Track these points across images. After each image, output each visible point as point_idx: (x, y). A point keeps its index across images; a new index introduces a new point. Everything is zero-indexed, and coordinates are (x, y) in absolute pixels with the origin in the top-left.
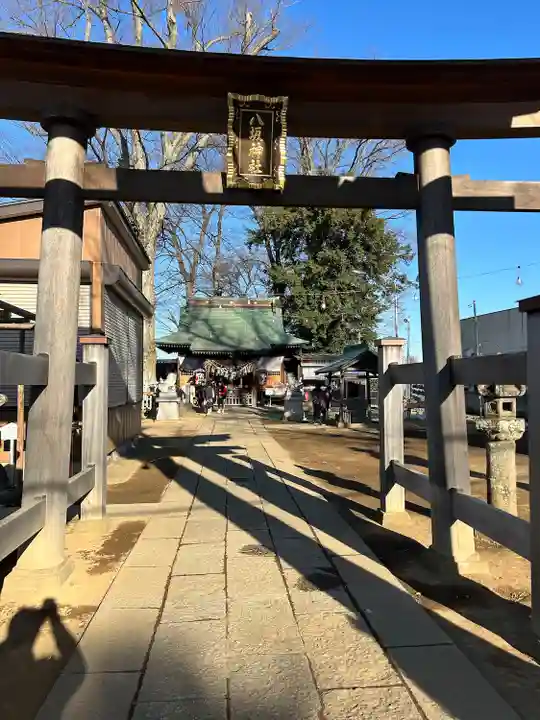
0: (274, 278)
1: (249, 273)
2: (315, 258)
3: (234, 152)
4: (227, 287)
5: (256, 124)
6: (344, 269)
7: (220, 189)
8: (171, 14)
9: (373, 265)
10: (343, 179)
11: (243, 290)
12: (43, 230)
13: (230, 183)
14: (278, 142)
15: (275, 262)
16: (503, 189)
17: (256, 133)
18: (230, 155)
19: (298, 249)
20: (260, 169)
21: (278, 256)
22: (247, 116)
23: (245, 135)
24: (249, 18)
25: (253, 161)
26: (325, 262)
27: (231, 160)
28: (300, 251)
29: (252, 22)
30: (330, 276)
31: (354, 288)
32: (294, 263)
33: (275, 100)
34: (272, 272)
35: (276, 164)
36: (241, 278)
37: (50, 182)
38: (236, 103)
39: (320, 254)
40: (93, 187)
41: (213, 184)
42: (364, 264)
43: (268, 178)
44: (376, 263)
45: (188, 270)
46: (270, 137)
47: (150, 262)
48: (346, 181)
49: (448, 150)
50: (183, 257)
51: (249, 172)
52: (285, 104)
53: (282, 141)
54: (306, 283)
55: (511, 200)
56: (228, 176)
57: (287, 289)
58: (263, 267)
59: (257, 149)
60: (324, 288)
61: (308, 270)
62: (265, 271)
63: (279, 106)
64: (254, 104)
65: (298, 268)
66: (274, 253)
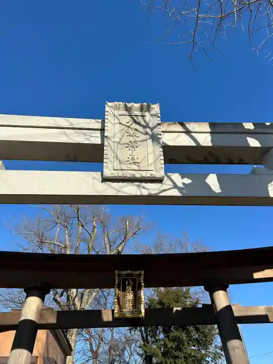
0: (145, 352)
1: (130, 347)
2: (168, 337)
3: (118, 299)
4: (117, 359)
5: (129, 284)
6: (186, 343)
7: (110, 319)
8: (94, 223)
9: (202, 340)
10: (175, 309)
11: (127, 360)
12: (12, 350)
13: (116, 315)
14: (140, 292)
15: (146, 341)
16: (261, 311)
17: (129, 288)
18: (116, 300)
19: (158, 332)
20: (132, 306)
21: (147, 337)
22: (124, 280)
23: (124, 290)
24: (128, 223)
25: (128, 303)
26: (174, 339)
27: (117, 303)
28: (160, 333)
29: (129, 225)
30: (178, 349)
31: (194, 356)
32: (157, 341)
33: (138, 272)
34: (144, 348)
35: (140, 303)
36: (126, 352)
37: (21, 321)
38: (119, 275)
39: (171, 335)
40: (44, 322)
41: (107, 317)
42: (197, 339)
43: (136, 311)
44: (204, 339)
45: (95, 349)
46: (136, 290)
47: (72, 350)
48: (177, 310)
49: (226, 291)
50: (93, 340)
51: (126, 309)
52: (143, 273)
53: (142, 292)
54: (164, 354)
55: (266, 316)
56: (115, 312)
57: (153, 358)
58: (138, 344)
59: (130, 296)
60: (176, 357)
61: (165, 345)
62: (140, 347)
63: (140, 275)
64: (127, 275)
65: (159, 343)
66: (145, 335)
